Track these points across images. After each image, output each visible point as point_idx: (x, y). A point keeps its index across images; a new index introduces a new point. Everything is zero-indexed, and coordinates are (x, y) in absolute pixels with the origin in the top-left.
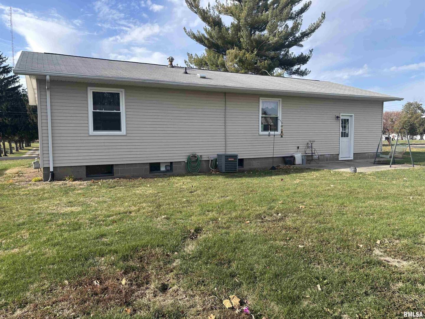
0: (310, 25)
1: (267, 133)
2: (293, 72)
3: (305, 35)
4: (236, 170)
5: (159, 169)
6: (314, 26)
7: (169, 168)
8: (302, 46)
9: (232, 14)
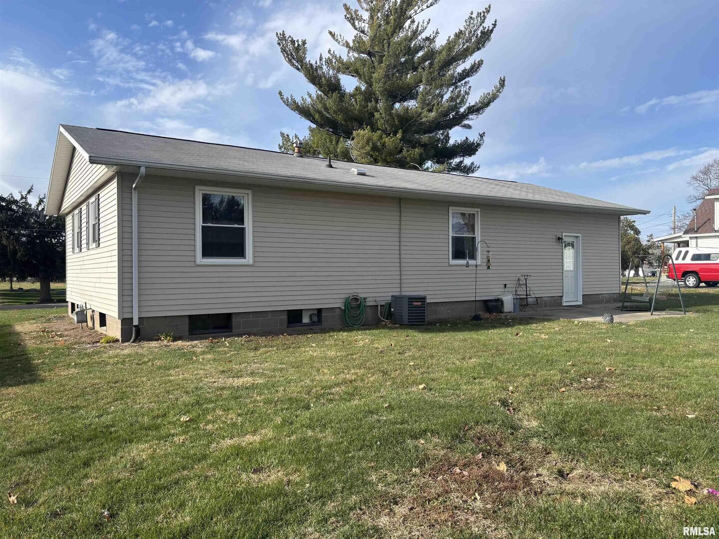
0: (482, 95)
1: (462, 262)
2: (453, 167)
3: (476, 110)
4: (424, 321)
5: (301, 321)
6: (489, 97)
7: (315, 319)
8: (469, 127)
9: (356, 73)
